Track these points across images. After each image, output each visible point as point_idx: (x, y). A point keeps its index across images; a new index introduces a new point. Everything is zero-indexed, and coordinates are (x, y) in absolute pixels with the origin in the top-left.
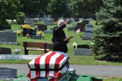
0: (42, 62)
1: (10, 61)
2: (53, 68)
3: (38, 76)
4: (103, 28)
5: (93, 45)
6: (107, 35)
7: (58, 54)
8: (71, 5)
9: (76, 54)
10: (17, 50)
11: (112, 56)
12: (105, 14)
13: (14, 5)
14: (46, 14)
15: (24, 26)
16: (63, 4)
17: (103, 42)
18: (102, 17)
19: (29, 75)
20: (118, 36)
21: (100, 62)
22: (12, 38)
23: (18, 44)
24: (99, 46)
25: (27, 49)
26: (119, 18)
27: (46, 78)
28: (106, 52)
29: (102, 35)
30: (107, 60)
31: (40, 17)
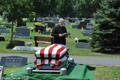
0: (46, 52)
1: (23, 52)
2: (55, 57)
3: (43, 63)
4: (99, 26)
5: (91, 40)
6: (102, 32)
7: (59, 46)
8: (76, 7)
9: (77, 47)
10: (29, 43)
11: (106, 49)
12: (101, 15)
13: (27, 6)
14: (55, 14)
15: (36, 24)
16: (69, 6)
17: (99, 37)
18: (98, 17)
19: (36, 63)
20: (111, 33)
21: (96, 53)
22: (26, 33)
23: (31, 38)
24: (96, 41)
25: (37, 42)
26: (112, 18)
27: (49, 65)
28: (101, 46)
29: (98, 32)
30: (101, 52)
31: (50, 16)
